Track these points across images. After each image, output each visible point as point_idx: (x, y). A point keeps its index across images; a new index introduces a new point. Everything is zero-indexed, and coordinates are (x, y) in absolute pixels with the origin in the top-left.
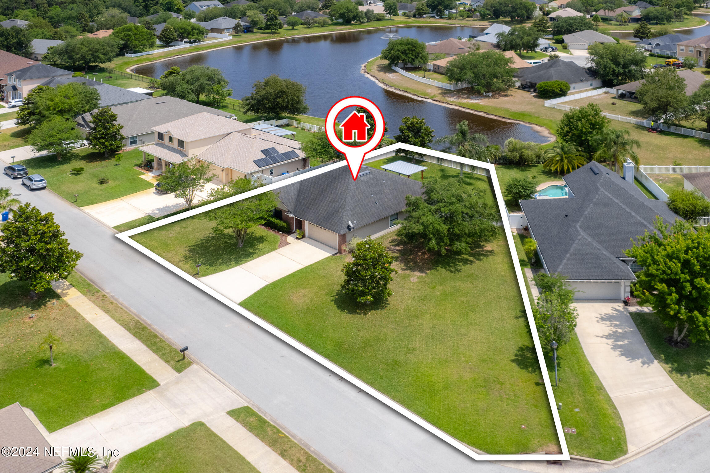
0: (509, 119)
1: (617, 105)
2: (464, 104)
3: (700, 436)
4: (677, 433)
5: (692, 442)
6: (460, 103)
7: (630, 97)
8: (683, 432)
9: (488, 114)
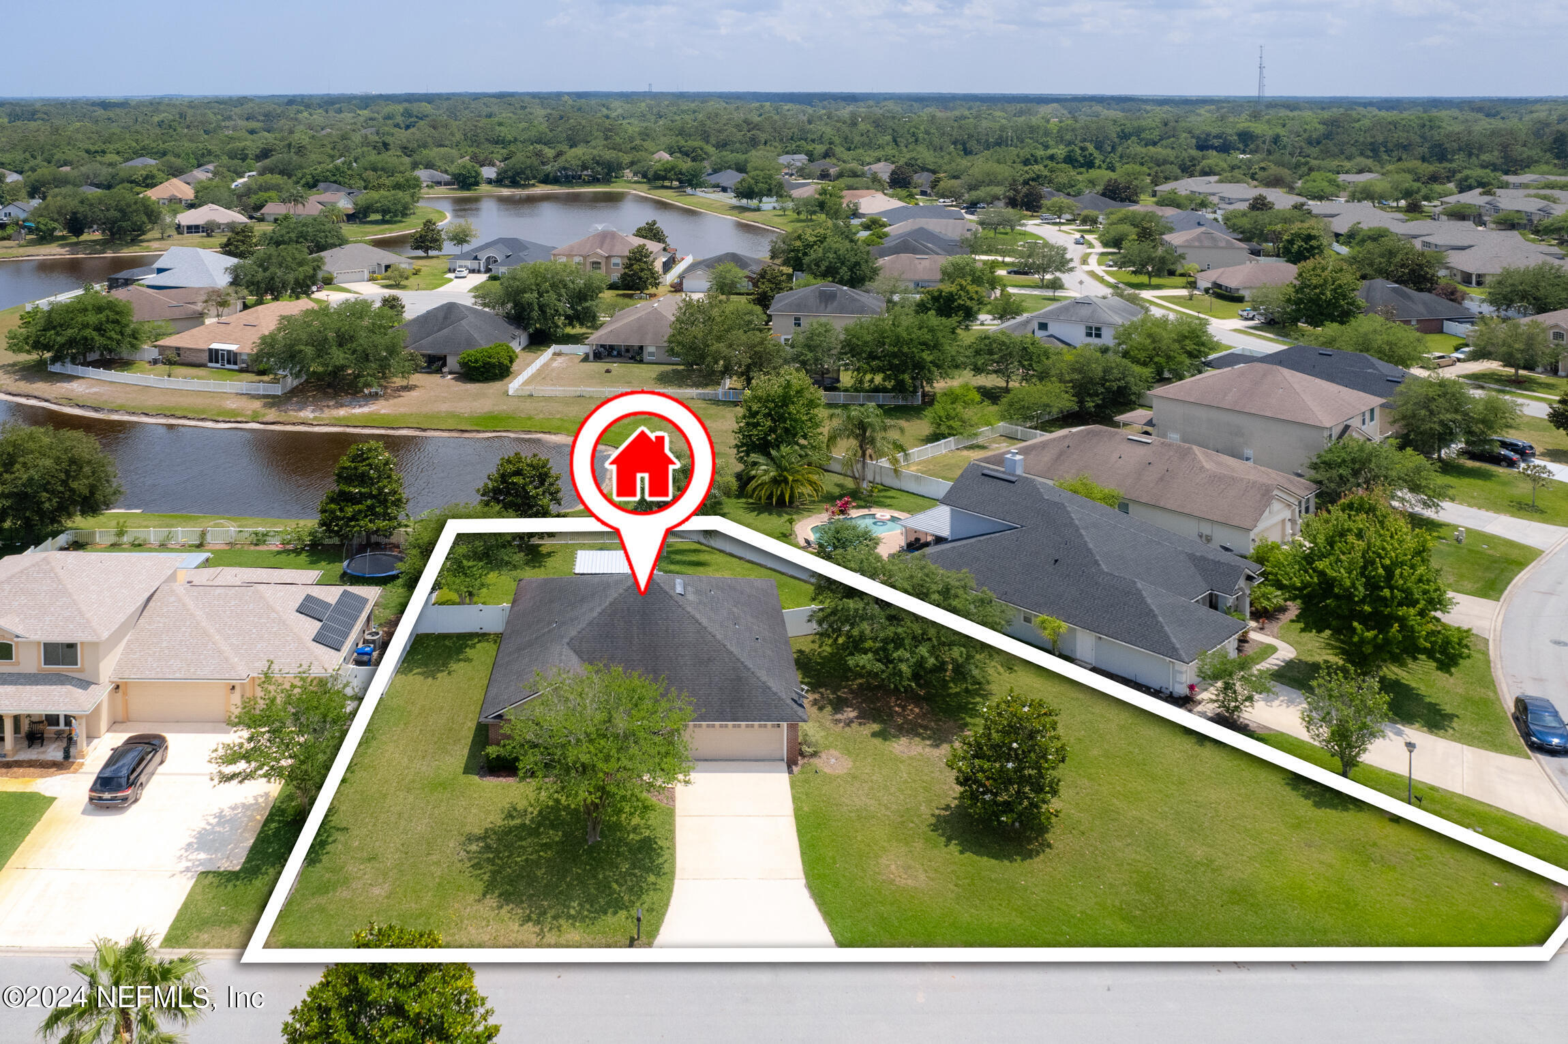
0: (478, 431)
1: (614, 372)
2: (344, 418)
6: (336, 419)
7: (610, 355)
9: (424, 430)
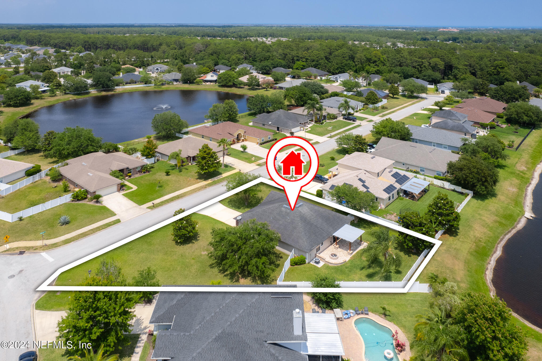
3: (26, 338)
4: (35, 330)
5: (25, 333)
8: (34, 333)
